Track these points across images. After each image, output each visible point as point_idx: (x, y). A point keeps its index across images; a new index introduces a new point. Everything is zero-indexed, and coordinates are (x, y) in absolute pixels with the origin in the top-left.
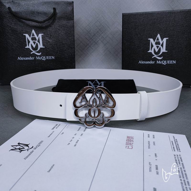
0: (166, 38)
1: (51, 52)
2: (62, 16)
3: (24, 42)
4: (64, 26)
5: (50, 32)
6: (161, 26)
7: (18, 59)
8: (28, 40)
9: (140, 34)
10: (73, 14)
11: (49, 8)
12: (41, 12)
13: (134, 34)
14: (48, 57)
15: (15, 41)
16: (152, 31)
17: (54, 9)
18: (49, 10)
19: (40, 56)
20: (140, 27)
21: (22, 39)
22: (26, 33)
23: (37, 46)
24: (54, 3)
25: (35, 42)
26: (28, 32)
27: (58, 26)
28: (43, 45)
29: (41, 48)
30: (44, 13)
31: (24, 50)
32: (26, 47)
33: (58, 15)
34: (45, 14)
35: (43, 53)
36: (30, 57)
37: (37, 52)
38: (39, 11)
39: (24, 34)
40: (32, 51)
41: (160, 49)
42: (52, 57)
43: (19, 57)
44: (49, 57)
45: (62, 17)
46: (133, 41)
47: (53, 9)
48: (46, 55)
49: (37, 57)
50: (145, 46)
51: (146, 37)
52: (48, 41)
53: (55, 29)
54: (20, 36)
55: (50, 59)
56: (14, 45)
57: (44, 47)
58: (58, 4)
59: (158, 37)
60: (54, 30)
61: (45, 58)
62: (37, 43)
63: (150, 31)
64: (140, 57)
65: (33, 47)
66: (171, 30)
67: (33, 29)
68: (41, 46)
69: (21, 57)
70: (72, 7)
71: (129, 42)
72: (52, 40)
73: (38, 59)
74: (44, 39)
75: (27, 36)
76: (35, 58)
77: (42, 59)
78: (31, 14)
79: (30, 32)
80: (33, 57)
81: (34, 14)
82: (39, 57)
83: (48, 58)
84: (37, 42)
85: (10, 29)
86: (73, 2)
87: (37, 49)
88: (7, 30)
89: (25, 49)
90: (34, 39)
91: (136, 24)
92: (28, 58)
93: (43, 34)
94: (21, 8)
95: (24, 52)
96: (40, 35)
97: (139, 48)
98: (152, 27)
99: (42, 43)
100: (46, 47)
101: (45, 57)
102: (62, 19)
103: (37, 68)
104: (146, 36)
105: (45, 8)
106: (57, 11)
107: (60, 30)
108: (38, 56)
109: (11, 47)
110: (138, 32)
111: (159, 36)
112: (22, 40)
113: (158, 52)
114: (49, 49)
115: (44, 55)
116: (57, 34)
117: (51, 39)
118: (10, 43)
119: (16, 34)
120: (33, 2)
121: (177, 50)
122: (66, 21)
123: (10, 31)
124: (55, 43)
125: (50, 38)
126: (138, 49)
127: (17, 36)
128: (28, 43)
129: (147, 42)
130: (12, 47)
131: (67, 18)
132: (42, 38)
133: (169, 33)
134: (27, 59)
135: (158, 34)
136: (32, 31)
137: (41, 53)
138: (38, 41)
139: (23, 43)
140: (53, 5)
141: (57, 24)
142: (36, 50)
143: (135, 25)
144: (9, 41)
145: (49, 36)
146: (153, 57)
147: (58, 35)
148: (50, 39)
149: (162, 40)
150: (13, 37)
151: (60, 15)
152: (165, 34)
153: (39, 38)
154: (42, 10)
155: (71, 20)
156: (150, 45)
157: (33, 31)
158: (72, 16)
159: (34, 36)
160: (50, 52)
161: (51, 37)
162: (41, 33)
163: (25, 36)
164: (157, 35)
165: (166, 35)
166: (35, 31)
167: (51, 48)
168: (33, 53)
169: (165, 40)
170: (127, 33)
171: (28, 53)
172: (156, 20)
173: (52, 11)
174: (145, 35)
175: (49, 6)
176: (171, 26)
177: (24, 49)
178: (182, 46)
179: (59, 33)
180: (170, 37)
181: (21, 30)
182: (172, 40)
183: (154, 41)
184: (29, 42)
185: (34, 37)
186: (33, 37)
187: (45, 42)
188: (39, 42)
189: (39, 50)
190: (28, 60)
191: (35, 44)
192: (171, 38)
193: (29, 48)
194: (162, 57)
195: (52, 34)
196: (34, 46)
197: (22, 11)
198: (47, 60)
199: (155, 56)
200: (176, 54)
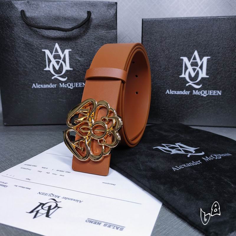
0: (207, 56)
1: (82, 77)
2: (100, 24)
3: (42, 61)
4: (102, 38)
5: (81, 46)
6: (200, 39)
7: (33, 87)
8: (49, 58)
9: (169, 50)
10: (116, 21)
11: (81, 12)
12: (69, 17)
13: (159, 50)
14: (77, 84)
15: (29, 60)
16: (187, 46)
17: (89, 13)
18: (80, 15)
19: (65, 82)
20: (168, 40)
21: (40, 57)
22: (46, 49)
23: (61, 67)
24: (89, 4)
25: (59, 62)
26: (49, 46)
27: (94, 38)
28: (71, 66)
29: (67, 71)
30: (73, 18)
31: (41, 73)
32: (45, 69)
33: (95, 22)
34: (75, 20)
35: (70, 79)
36: (51, 84)
37: (61, 77)
38: (66, 16)
39: (44, 49)
40: (54, 75)
41: (198, 73)
42: (82, 84)
43: (34, 84)
44: (79, 84)
45: (99, 26)
46: (158, 60)
47: (86, 13)
48: (74, 81)
49: (60, 84)
50: (175, 68)
51: (178, 55)
52: (78, 60)
53: (89, 42)
54: (37, 52)
55: (79, 87)
56: (27, 66)
57: (72, 69)
58: (95, 5)
59: (195, 55)
60: (87, 44)
61: (72, 86)
62: (61, 63)
63: (183, 46)
64: (168, 84)
65: (56, 70)
66: (214, 45)
67: (56, 42)
68: (67, 67)
69: (37, 84)
70: (115, 11)
71: (151, 61)
72: (83, 59)
73: (62, 86)
74: (72, 57)
75: (47, 52)
76: (58, 85)
77: (67, 87)
78: (54, 20)
79: (52, 47)
80: (54, 84)
81: (59, 20)
82: (63, 84)
83: (77, 86)
84: (61, 61)
85: (22, 43)
86: (116, 3)
87: (61, 72)
88: (18, 43)
89: (44, 73)
90: (57, 57)
91: (163, 34)
92: (48, 85)
93: (71, 50)
94: (40, 11)
95: (42, 76)
96: (67, 52)
97: (167, 71)
98: (186, 40)
99: (69, 63)
100: (74, 70)
101: (72, 83)
102: (100, 27)
103: (60, 100)
104: (178, 53)
105: (75, 11)
106: (93, 16)
107: (96, 43)
108: (62, 82)
109: (23, 69)
110: (166, 46)
111: (196, 53)
112: (40, 59)
113: (194, 77)
114: (79, 72)
115: (71, 80)
116: (91, 50)
117: (83, 57)
118: (22, 63)
119: (30, 49)
120: (58, 2)
121: (223, 76)
122: (105, 31)
123: (22, 45)
124: (89, 63)
125: (81, 55)
126: (165, 72)
127: (32, 52)
128: (48, 63)
129: (179, 61)
130: (25, 69)
131: (107, 26)
132: (70, 55)
133: (212, 49)
134: (45, 86)
135: (195, 51)
136: (55, 45)
137: (67, 78)
138: (63, 60)
139: (42, 63)
140: (86, 7)
141: (92, 36)
142: (60, 74)
143: (161, 37)
144: (20, 59)
145: (80, 52)
146: (187, 85)
147: (92, 52)
148: (81, 58)
149: (201, 59)
150: (26, 54)
151: (97, 22)
152: (206, 51)
153: (65, 55)
154: (71, 15)
155: (113, 29)
156: (182, 67)
157: (57, 46)
158: (114, 23)
159: (58, 52)
160: (80, 77)
161: (83, 55)
162: (68, 49)
163: (44, 52)
164: (194, 53)
165: (207, 53)
166: (60, 46)
167: (82, 70)
168: (55, 78)
169: (205, 59)
170: (148, 48)
171: (47, 77)
172: (193, 30)
173: (85, 16)
174: (176, 52)
175: (81, 9)
176: (215, 39)
177: (41, 71)
178: (231, 70)
179: (95, 49)
180: (213, 55)
181: (39, 44)
182: (215, 59)
183: (189, 61)
184: (50, 61)
185: (58, 54)
186: (56, 54)
187: (73, 62)
188: (65, 62)
189: (65, 73)
190: (48, 89)
191: (58, 64)
192: (214, 57)
193: (49, 71)
194: (201, 86)
195: (85, 50)
196: (57, 67)
197: (42, 15)
198: (75, 88)
199: (191, 83)
200: (222, 81)
